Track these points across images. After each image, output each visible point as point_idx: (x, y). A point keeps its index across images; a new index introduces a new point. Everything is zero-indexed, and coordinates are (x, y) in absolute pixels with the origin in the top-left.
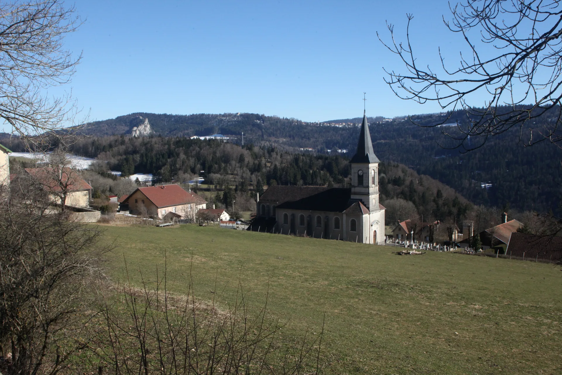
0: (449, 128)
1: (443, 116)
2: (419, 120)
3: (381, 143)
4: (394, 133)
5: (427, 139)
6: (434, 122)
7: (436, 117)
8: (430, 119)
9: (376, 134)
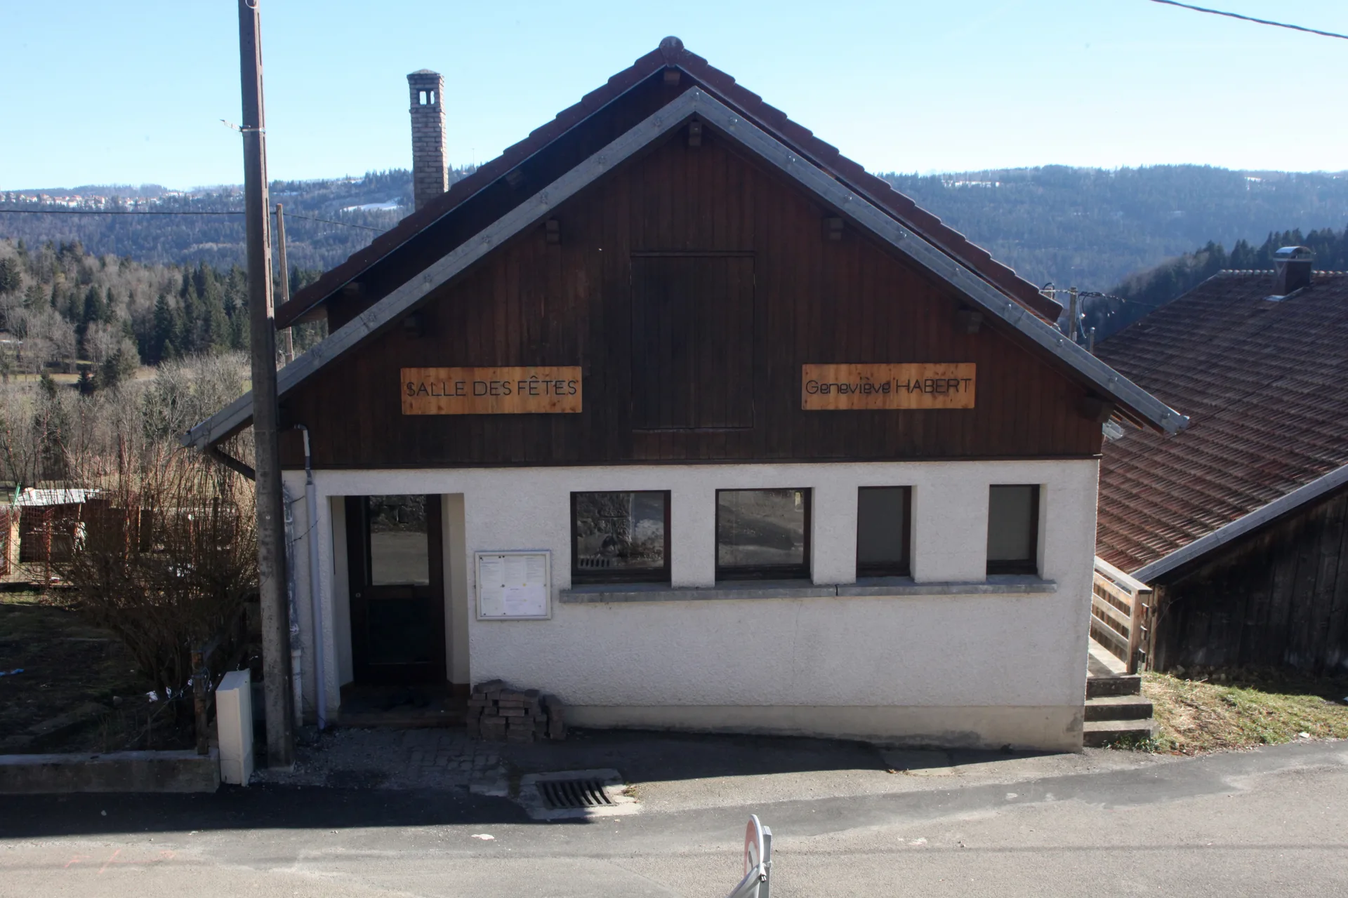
0: (379, 214)
1: (355, 185)
2: (294, 193)
3: (209, 251)
4: (236, 225)
5: (331, 241)
6: (334, 199)
7: (339, 187)
8: (323, 191)
9: (184, 228)
